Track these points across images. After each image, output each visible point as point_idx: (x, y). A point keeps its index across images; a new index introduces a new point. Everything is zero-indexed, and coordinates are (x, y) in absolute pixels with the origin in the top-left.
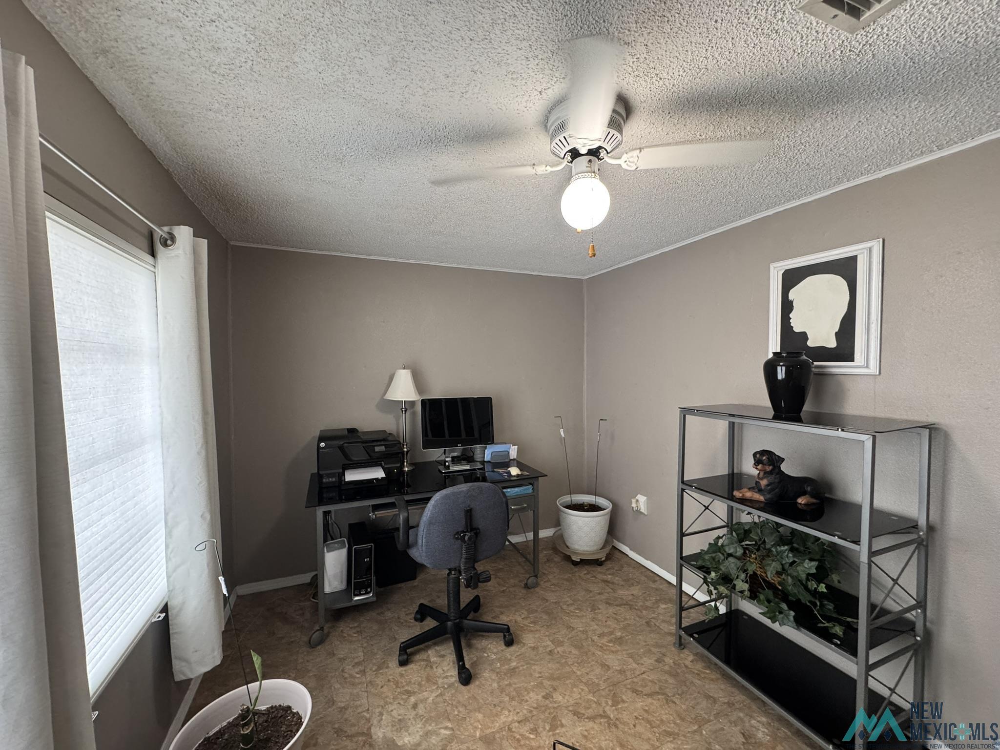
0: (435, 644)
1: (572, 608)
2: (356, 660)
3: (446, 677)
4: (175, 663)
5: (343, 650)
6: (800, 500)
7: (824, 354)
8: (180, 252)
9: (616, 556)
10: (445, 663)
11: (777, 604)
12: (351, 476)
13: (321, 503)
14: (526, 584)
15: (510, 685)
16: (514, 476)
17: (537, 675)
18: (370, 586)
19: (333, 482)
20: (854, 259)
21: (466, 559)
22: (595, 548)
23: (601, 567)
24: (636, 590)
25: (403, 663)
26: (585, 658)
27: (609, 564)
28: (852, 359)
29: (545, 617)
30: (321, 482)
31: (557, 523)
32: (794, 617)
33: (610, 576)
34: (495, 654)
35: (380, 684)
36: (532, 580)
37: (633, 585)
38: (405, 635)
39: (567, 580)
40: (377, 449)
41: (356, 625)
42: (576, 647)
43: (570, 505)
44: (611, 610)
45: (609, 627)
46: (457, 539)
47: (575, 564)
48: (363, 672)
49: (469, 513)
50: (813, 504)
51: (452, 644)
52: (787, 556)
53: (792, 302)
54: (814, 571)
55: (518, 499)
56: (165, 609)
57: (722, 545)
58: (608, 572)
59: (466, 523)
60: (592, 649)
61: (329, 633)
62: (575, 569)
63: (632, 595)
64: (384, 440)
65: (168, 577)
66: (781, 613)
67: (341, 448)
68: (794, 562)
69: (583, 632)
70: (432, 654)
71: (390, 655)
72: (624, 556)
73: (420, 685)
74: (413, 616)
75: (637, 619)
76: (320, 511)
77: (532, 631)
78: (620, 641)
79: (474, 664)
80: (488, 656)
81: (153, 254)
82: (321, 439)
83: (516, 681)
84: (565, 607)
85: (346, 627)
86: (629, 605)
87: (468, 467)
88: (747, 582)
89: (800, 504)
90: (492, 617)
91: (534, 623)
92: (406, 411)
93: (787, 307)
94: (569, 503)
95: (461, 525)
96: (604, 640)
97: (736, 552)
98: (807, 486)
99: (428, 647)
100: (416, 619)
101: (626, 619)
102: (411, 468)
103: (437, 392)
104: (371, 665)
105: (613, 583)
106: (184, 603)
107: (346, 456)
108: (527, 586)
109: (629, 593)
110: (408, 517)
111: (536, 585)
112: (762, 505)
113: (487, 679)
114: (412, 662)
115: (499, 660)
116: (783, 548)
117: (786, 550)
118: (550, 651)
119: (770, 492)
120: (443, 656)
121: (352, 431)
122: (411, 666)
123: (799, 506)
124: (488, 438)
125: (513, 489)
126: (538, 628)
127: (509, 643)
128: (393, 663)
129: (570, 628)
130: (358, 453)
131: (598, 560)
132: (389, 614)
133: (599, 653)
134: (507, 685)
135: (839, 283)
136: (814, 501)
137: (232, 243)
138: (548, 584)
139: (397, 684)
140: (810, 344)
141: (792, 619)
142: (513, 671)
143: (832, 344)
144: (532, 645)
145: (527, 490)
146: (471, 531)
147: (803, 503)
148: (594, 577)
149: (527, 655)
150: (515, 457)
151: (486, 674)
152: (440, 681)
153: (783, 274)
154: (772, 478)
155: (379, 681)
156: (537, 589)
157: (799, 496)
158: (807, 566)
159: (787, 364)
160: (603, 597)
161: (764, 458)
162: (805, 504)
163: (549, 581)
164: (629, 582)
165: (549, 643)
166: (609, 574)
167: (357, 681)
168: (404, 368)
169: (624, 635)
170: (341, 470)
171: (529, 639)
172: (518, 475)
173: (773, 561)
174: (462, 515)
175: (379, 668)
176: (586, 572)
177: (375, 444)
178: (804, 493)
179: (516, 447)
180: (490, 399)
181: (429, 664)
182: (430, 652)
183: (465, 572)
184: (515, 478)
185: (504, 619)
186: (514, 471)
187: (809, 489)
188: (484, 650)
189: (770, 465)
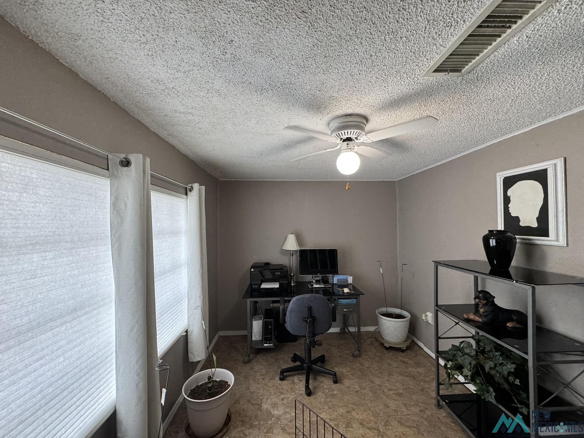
0: (299, 374)
1: (377, 372)
2: (262, 373)
3: (300, 390)
4: (189, 354)
5: (257, 367)
6: (508, 324)
7: (528, 231)
8: (195, 193)
9: (415, 349)
10: (301, 384)
11: (487, 387)
12: (264, 286)
13: (252, 296)
14: (353, 354)
15: (330, 401)
16: (346, 293)
17: (346, 401)
18: (271, 340)
19: (255, 288)
20: (545, 171)
21: (309, 332)
22: (399, 341)
23: (402, 353)
24: (421, 370)
25: (282, 379)
26: (375, 399)
27: (408, 352)
28: (547, 236)
29: (359, 373)
30: (251, 288)
31: (376, 323)
32: (495, 396)
33: (406, 359)
34: (327, 385)
35: (270, 386)
36: (356, 353)
37: (420, 367)
38: (285, 366)
39: (379, 357)
40: (277, 273)
41: (265, 358)
42: (372, 392)
43: (386, 314)
44: (400, 377)
45: (396, 386)
46: (304, 321)
47: (387, 348)
48: (264, 379)
49: (310, 309)
50: (517, 328)
51: (305, 376)
52: (498, 359)
53: (509, 197)
54: (513, 370)
55: (347, 306)
56: (187, 331)
57: (462, 347)
58: (407, 357)
59: (309, 313)
60: (381, 395)
61: (253, 359)
62: (385, 351)
63: (418, 372)
64: (280, 269)
65: (188, 319)
66: (488, 392)
67: (260, 272)
68: (502, 363)
69: (379, 386)
70: (296, 379)
71: (277, 374)
72: (421, 349)
73: (287, 391)
74: (290, 359)
75: (416, 386)
76: (249, 301)
77: (349, 379)
78: (400, 395)
79: (315, 388)
80: (323, 386)
81: (186, 194)
82: (252, 267)
83: (334, 400)
84: (373, 370)
85: (260, 357)
86: (414, 378)
87: (323, 286)
88: (470, 371)
89: (509, 327)
90: (331, 368)
91: (353, 375)
92: (292, 255)
93: (507, 200)
94: (385, 312)
95: (306, 314)
96: (391, 393)
97: (471, 353)
98: (514, 316)
99: (295, 375)
100: (292, 361)
101: (408, 384)
102: (295, 284)
103: (309, 246)
104: (267, 377)
105: (407, 364)
106: (193, 330)
107: (262, 276)
108: (353, 356)
109: (416, 371)
110: (284, 308)
111: (359, 356)
112: (480, 324)
113: (320, 396)
114: (286, 380)
115: (328, 389)
116: (497, 354)
117: (498, 355)
118: (357, 391)
119: (485, 316)
120: (301, 381)
121: (267, 264)
122: (285, 381)
123: (508, 328)
124: (335, 271)
125: (344, 300)
126: (354, 378)
127: (336, 382)
128: (277, 378)
129: (372, 382)
130: (268, 274)
131: (400, 348)
132: (280, 356)
133: (385, 398)
134: (329, 401)
135: (537, 186)
136: (518, 326)
137: (220, 180)
138: (366, 357)
139: (277, 387)
140: (522, 224)
141: (493, 397)
142: (333, 396)
143: (535, 225)
144: (348, 386)
145: (353, 301)
146: (311, 318)
147: (510, 326)
148: (397, 358)
149: (344, 390)
150: (351, 283)
151: (320, 394)
152: (297, 391)
153: (503, 180)
154: (487, 308)
155: (270, 385)
156: (359, 358)
157: (509, 322)
158: (509, 367)
159: (496, 238)
160: (398, 370)
161: (481, 295)
162: (511, 327)
163: (367, 355)
164: (418, 365)
165: (357, 387)
166: (407, 358)
167: (260, 382)
168: (292, 234)
169: (404, 392)
170: (260, 282)
171: (347, 382)
172: (348, 293)
173: (491, 361)
174: (307, 309)
175: (271, 379)
176: (392, 354)
177: (276, 271)
178: (512, 320)
179: (352, 277)
180: (336, 250)
181: (294, 383)
182: (295, 377)
183: (308, 338)
184: (346, 294)
185: (336, 370)
186: (346, 290)
187: (515, 318)
188: (322, 382)
189: (484, 300)
